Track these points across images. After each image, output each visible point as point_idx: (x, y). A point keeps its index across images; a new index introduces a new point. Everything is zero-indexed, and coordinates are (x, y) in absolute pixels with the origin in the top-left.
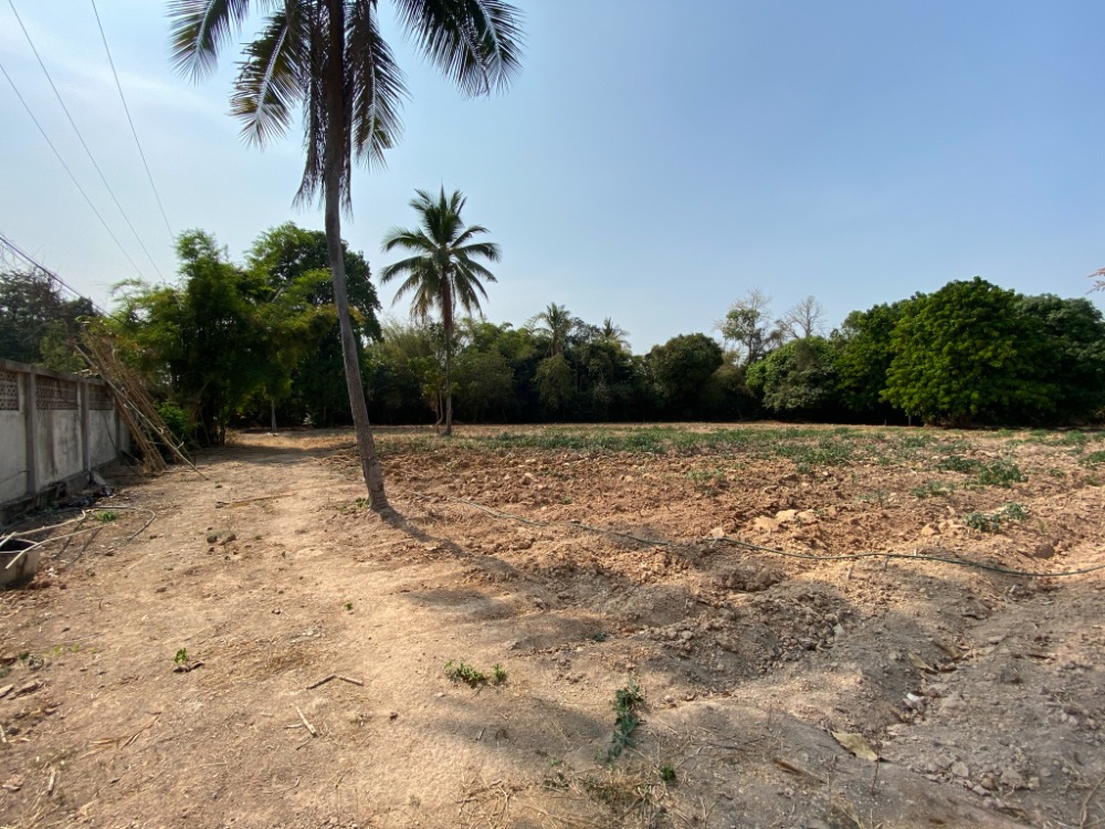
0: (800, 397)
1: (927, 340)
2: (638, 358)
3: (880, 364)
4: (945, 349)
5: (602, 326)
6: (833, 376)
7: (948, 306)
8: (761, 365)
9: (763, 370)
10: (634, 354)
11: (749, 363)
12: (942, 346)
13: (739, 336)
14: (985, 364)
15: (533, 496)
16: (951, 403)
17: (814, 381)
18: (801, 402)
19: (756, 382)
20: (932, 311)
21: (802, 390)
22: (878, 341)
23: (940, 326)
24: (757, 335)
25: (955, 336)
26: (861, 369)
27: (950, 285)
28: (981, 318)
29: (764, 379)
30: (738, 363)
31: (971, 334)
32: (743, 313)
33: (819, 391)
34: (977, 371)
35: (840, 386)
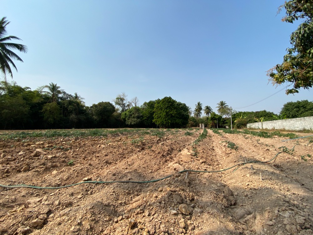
0: (135, 121)
1: (161, 109)
2: (88, 107)
3: (152, 114)
4: (165, 111)
5: (74, 95)
6: (142, 116)
7: (165, 102)
8: (125, 113)
9: (126, 114)
10: (86, 105)
11: (122, 112)
12: (164, 110)
13: (119, 104)
14: (171, 114)
15: (44, 164)
16: (166, 123)
17: (138, 117)
18: (135, 123)
19: (124, 117)
20: (162, 103)
21: (135, 119)
22: (151, 109)
23: (164, 106)
24: (124, 105)
25: (166, 108)
26: (148, 115)
27: (165, 97)
28: (171, 105)
29: (126, 116)
30: (119, 112)
31: (169, 108)
32: (120, 98)
33: (139, 120)
34: (170, 116)
35: (143, 119)
